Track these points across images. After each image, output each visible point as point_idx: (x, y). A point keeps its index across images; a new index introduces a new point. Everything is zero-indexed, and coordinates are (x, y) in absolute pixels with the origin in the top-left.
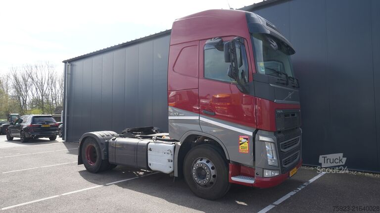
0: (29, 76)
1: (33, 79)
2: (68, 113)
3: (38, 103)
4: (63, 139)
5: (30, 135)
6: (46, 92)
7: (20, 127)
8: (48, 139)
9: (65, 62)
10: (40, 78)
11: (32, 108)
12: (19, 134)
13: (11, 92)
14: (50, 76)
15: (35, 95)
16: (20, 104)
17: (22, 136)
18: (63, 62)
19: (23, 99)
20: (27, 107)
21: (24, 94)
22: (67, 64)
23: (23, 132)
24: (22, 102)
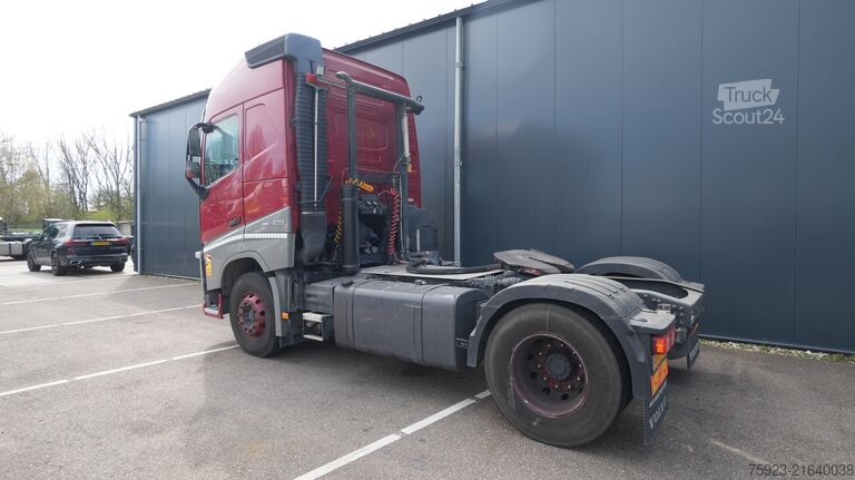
0: (90, 144)
1: (97, 150)
2: (143, 219)
3: (111, 200)
4: (136, 270)
5: (69, 260)
6: (125, 176)
7: (52, 245)
8: (108, 269)
9: (134, 115)
10: (111, 149)
11: (99, 207)
12: (49, 259)
13: (56, 176)
15: (104, 183)
16: (75, 199)
17: (55, 262)
18: (131, 115)
19: (80, 190)
20: (89, 206)
21: (81, 181)
22: (140, 119)
23: (55, 255)
24: (78, 197)
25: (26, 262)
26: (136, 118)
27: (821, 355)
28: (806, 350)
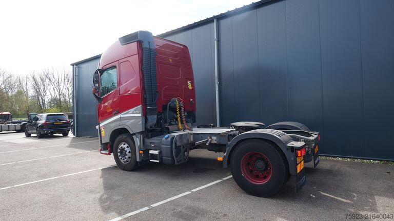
0: (47, 77)
1: (50, 80)
2: (77, 112)
3: (57, 103)
4: (74, 135)
5: (45, 131)
6: (63, 91)
7: (36, 124)
8: (61, 135)
10: (56, 78)
11: (51, 107)
12: (35, 131)
13: (31, 93)
14: (65, 76)
15: (53, 95)
16: (40, 103)
17: (38, 132)
18: (71, 65)
19: (42, 99)
20: (46, 106)
21: (42, 94)
22: (75, 67)
23: (38, 129)
24: (41, 102)
25: (24, 133)
26: (73, 66)
27: (377, 162)
28: (370, 160)
